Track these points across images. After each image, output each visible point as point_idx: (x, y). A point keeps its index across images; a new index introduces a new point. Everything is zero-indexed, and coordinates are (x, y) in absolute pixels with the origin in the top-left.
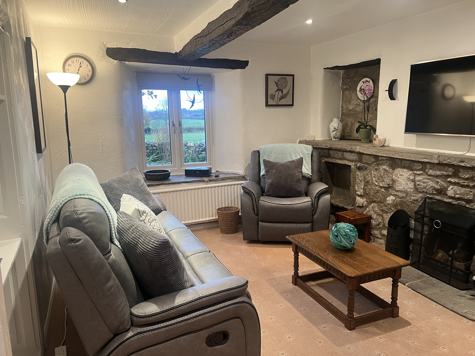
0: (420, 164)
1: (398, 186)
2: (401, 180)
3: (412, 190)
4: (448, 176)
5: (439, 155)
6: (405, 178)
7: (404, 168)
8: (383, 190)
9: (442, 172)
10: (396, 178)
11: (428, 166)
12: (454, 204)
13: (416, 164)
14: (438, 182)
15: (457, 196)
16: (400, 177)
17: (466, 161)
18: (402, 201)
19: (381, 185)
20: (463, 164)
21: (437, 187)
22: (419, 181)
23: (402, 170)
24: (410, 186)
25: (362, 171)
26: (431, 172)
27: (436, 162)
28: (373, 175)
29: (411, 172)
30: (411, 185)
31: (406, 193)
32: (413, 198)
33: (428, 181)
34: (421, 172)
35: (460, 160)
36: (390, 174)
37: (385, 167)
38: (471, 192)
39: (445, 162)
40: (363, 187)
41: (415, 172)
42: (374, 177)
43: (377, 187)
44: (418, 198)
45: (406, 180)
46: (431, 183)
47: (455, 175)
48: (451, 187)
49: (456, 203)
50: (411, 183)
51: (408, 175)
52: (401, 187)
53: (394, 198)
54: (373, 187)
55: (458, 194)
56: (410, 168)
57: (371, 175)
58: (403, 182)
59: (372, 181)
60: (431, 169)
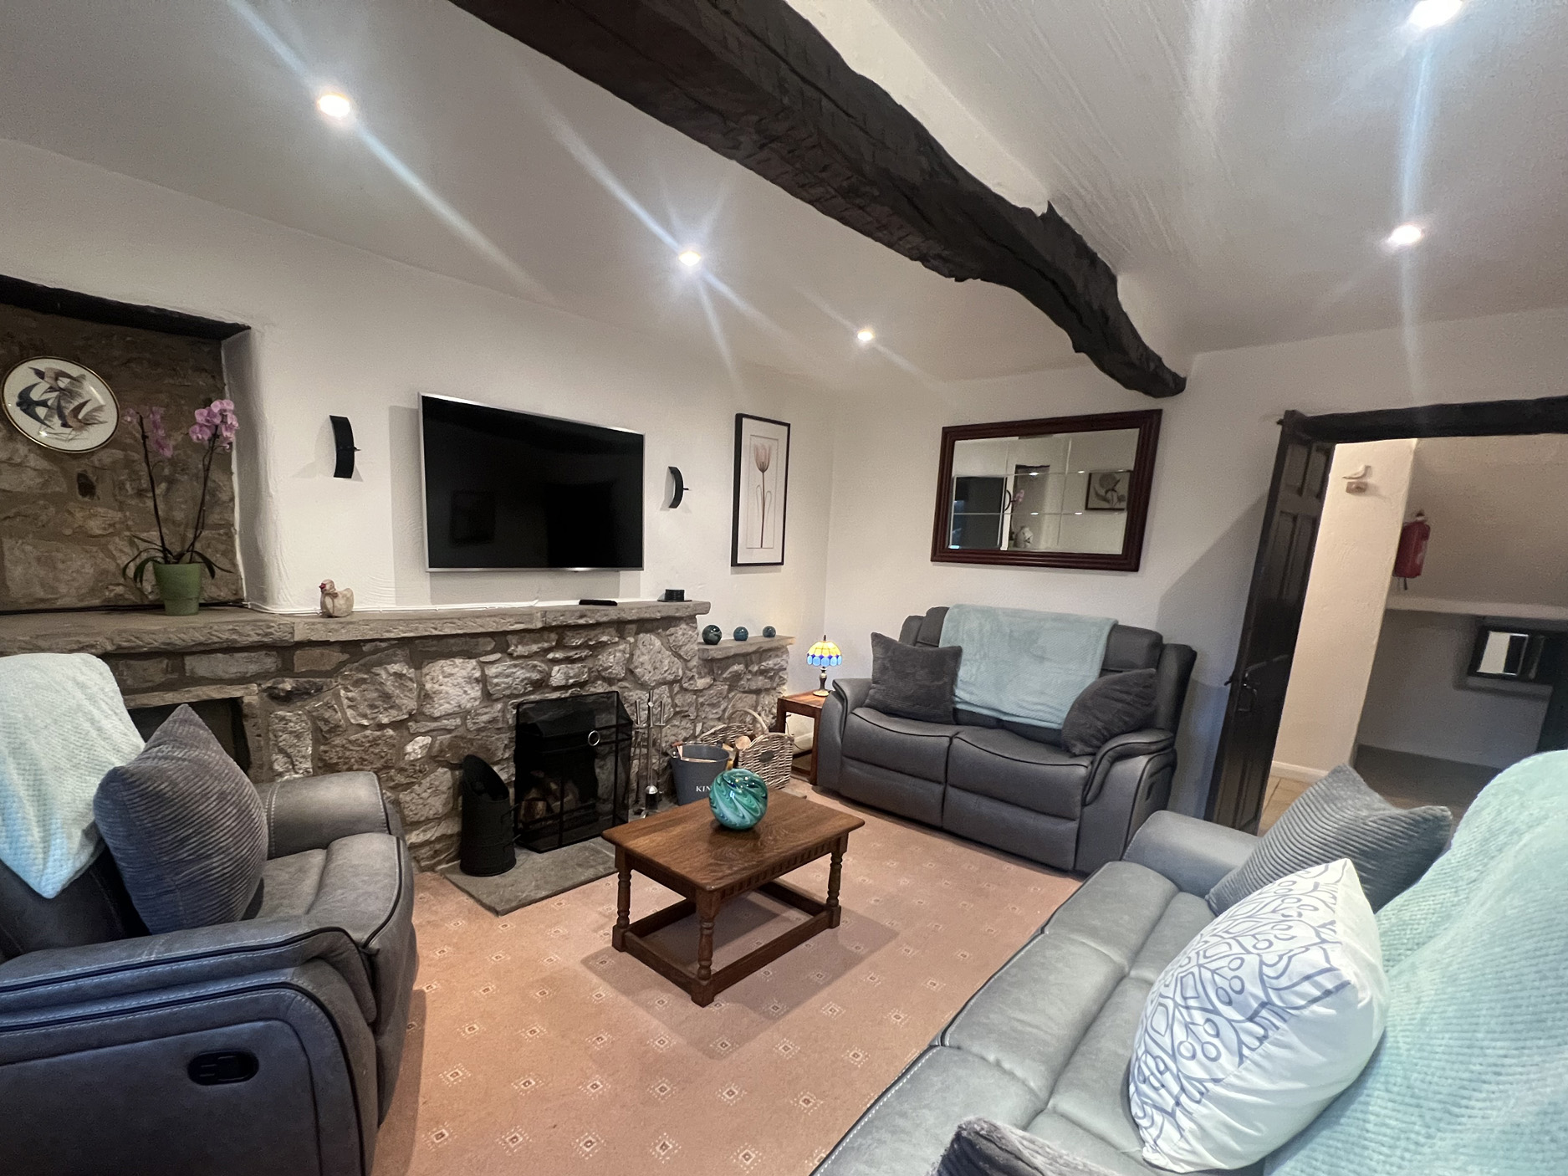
0: (489, 639)
1: (441, 705)
2: (448, 689)
3: (477, 703)
4: (550, 650)
5: (545, 612)
6: (460, 680)
7: (454, 657)
8: (390, 732)
9: (540, 645)
10: (436, 686)
11: (512, 639)
12: (566, 698)
13: (481, 640)
14: (535, 666)
15: (571, 681)
16: (446, 680)
17: (589, 614)
18: (456, 737)
19: (385, 721)
20: (582, 621)
21: (535, 676)
22: (496, 677)
23: (448, 662)
24: (473, 695)
25: (299, 704)
26: (521, 650)
27: (539, 625)
28: (345, 702)
29: (473, 662)
30: (475, 692)
31: (464, 714)
32: (485, 718)
33: (514, 670)
34: (497, 656)
35: (578, 614)
36: (409, 684)
37: (395, 668)
38: (585, 667)
39: (554, 624)
40: (310, 750)
41: (483, 659)
42: (349, 707)
43: (368, 732)
44: (496, 714)
45: (463, 684)
46: (521, 674)
47: (560, 645)
48: (556, 668)
49: (568, 695)
50: (473, 688)
51: (469, 669)
52: (447, 706)
53: (428, 740)
54: (353, 738)
55: (571, 678)
56: (468, 655)
57: (340, 704)
58: (453, 691)
59: (347, 720)
60: (519, 643)
